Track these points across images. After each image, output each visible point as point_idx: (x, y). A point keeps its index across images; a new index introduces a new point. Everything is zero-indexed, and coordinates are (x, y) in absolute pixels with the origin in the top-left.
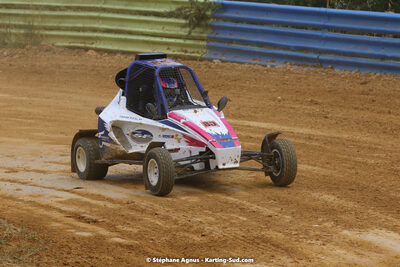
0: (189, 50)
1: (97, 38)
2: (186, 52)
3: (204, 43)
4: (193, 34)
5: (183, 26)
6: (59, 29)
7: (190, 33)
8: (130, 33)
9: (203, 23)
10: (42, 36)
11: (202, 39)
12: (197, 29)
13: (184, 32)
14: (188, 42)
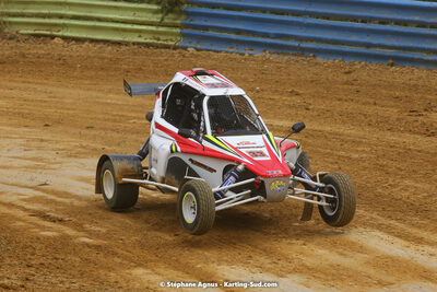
0: (161, 37)
1: (64, 26)
2: (159, 40)
3: (178, 30)
4: (166, 21)
5: (156, 12)
6: (23, 15)
7: (162, 19)
8: (99, 19)
9: (176, 8)
10: (5, 22)
11: (176, 26)
12: (170, 16)
13: (156, 18)
14: (161, 29)
